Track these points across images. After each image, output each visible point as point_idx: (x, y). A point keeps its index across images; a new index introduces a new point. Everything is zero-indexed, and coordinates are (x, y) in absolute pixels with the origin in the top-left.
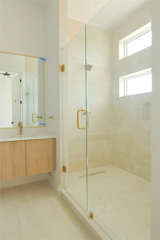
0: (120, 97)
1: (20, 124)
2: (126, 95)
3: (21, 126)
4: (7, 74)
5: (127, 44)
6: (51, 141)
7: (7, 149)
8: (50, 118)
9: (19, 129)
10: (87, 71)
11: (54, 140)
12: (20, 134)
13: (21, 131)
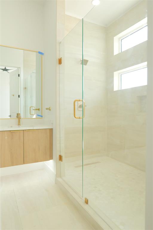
0: (114, 90)
1: (18, 116)
2: (120, 89)
3: (19, 117)
4: (5, 70)
5: (121, 40)
6: (48, 131)
7: (6, 138)
8: (47, 109)
9: (17, 120)
10: (83, 65)
11: (51, 130)
12: (18, 125)
13: (19, 122)
